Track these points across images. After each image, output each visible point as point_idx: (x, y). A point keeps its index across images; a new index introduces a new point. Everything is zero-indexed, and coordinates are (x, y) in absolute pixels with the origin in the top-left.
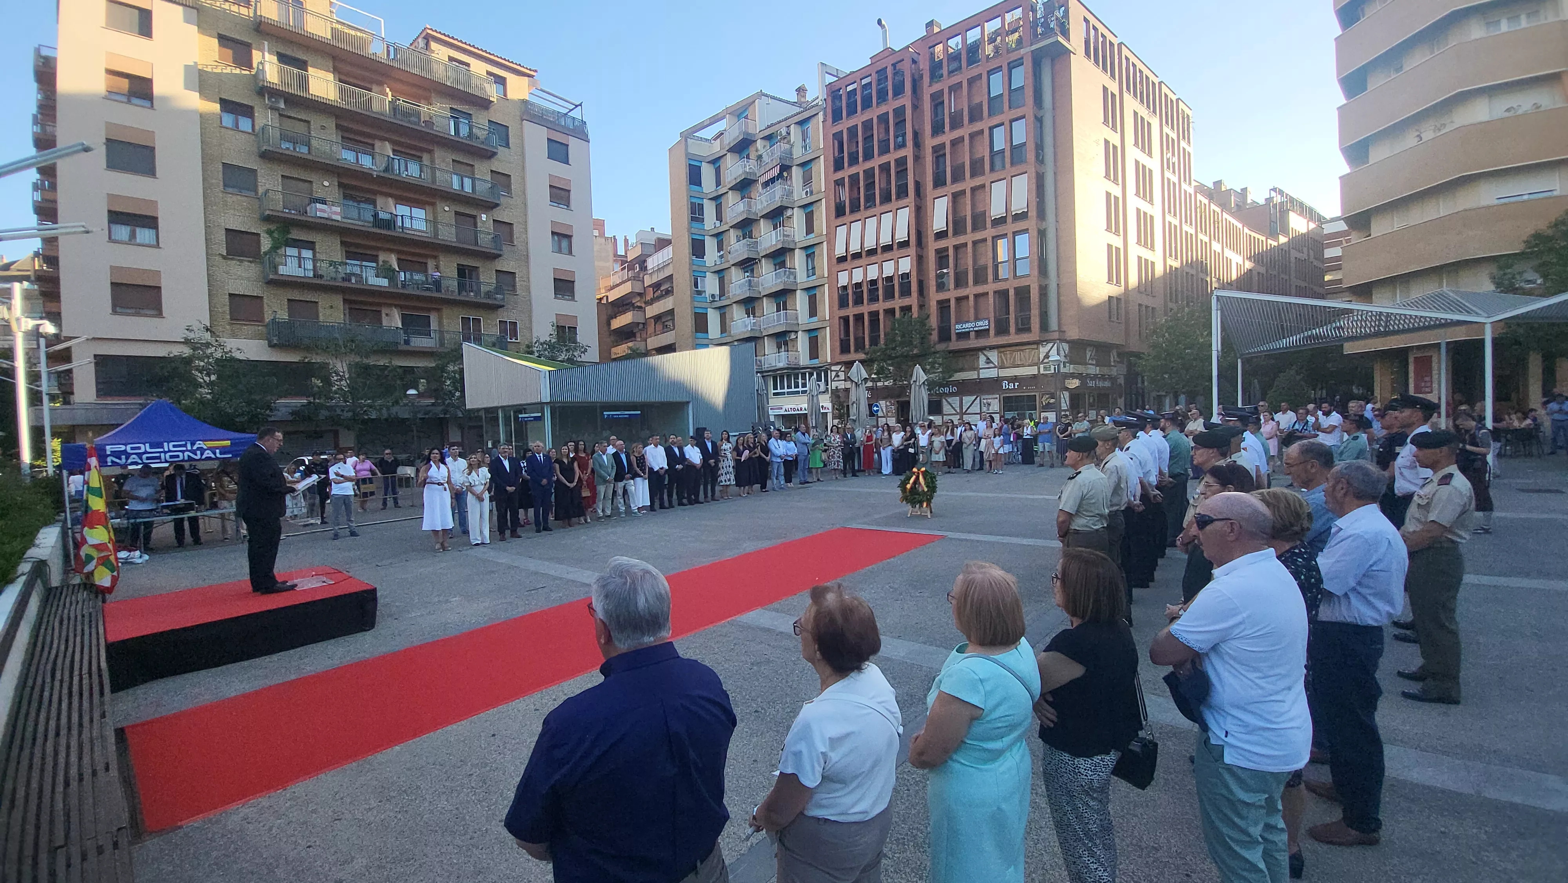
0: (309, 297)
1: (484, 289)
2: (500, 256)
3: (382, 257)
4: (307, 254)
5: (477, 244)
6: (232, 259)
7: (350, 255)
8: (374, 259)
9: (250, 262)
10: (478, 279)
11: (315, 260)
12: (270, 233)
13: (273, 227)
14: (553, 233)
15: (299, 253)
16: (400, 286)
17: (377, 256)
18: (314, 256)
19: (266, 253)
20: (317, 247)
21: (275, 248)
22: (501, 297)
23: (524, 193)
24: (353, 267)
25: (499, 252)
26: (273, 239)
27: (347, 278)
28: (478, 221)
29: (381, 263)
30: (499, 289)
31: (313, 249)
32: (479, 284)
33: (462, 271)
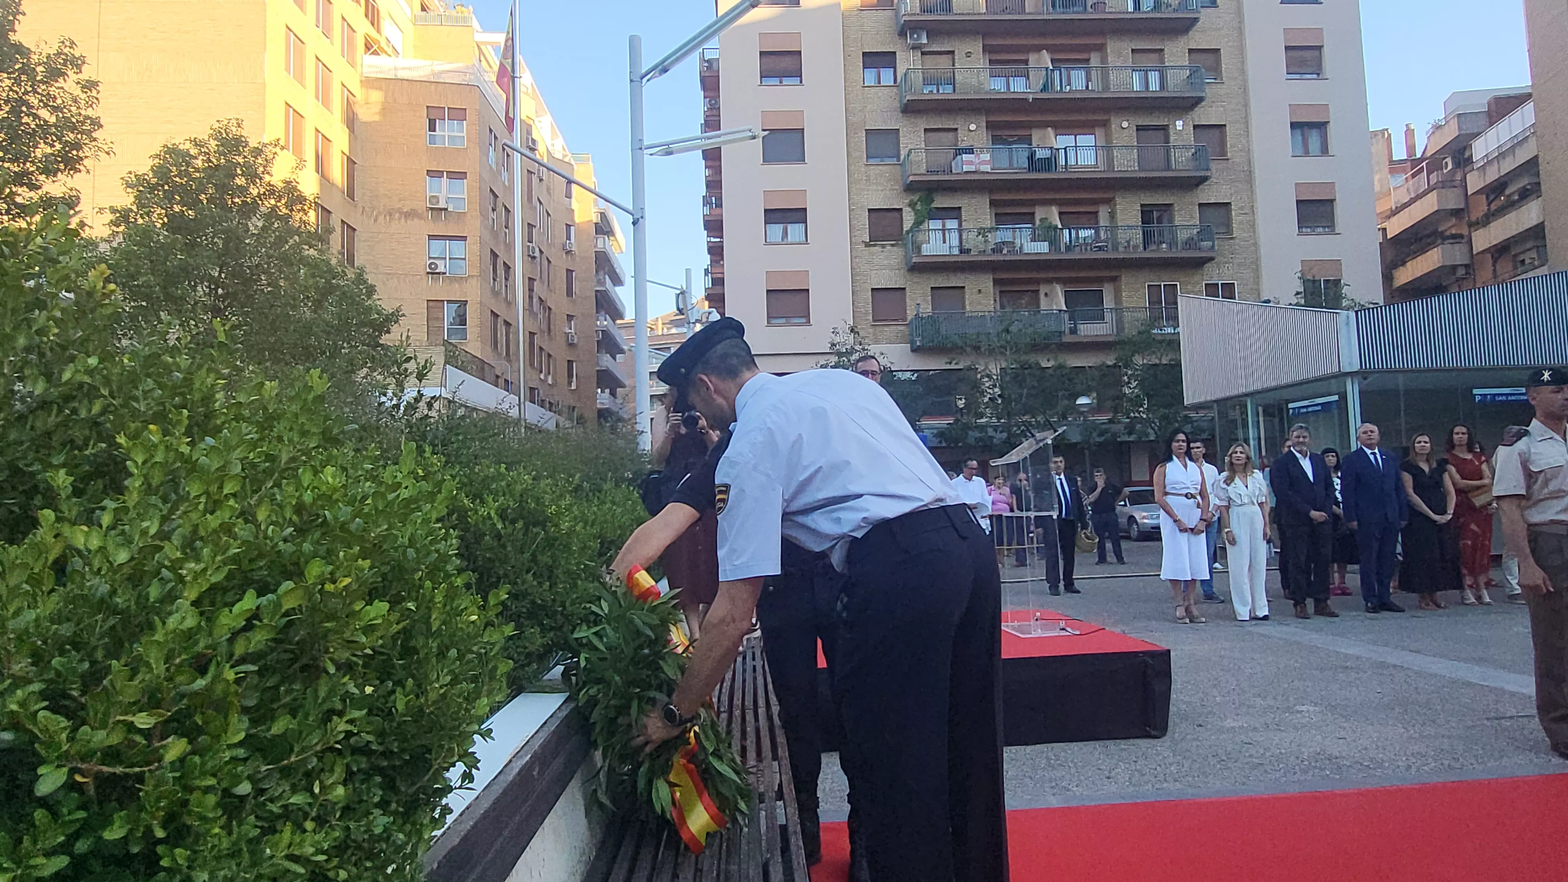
0: (954, 281)
1: (1182, 235)
2: (1205, 179)
3: (1040, 213)
4: (952, 224)
5: (1168, 168)
6: (874, 245)
7: (1003, 217)
8: (1029, 218)
9: (892, 245)
10: (1171, 220)
11: (960, 231)
12: (912, 205)
13: (915, 197)
14: (1294, 125)
15: (944, 225)
16: (1063, 249)
17: (1033, 214)
18: (960, 225)
19: (908, 232)
20: (963, 213)
21: (918, 223)
22: (1210, 243)
23: (1243, 71)
24: (1004, 235)
25: (1202, 174)
26: (916, 212)
27: (998, 249)
28: (1171, 132)
29: (1038, 222)
30: (1205, 232)
31: (959, 218)
32: (1173, 228)
33: (1147, 213)
